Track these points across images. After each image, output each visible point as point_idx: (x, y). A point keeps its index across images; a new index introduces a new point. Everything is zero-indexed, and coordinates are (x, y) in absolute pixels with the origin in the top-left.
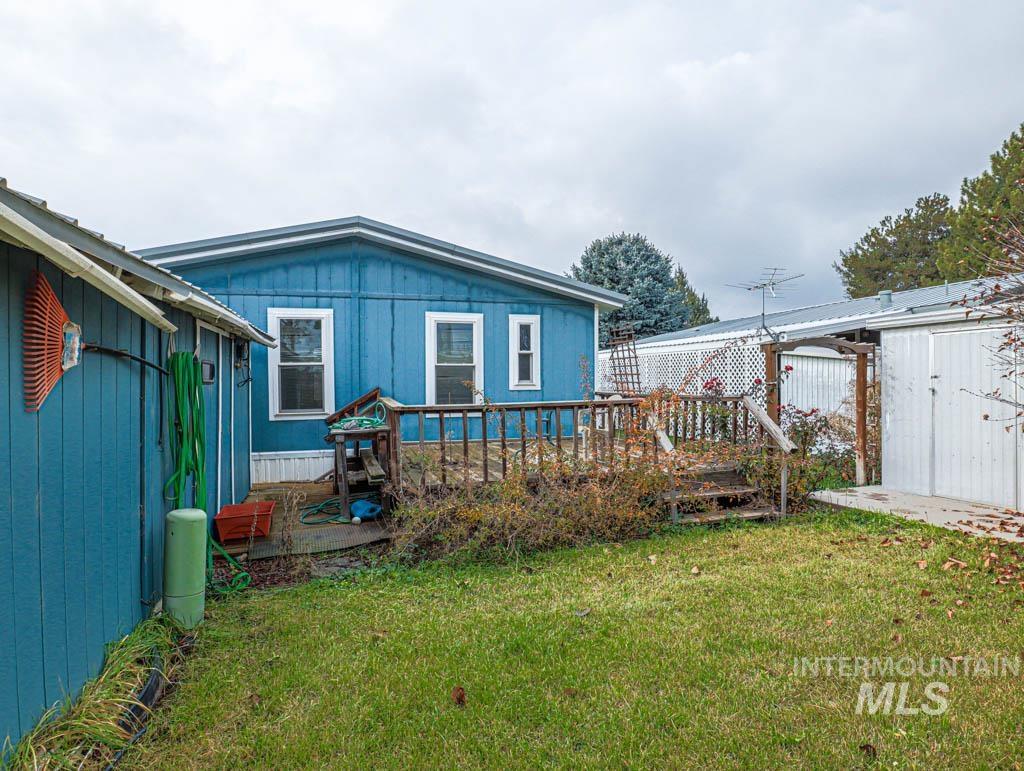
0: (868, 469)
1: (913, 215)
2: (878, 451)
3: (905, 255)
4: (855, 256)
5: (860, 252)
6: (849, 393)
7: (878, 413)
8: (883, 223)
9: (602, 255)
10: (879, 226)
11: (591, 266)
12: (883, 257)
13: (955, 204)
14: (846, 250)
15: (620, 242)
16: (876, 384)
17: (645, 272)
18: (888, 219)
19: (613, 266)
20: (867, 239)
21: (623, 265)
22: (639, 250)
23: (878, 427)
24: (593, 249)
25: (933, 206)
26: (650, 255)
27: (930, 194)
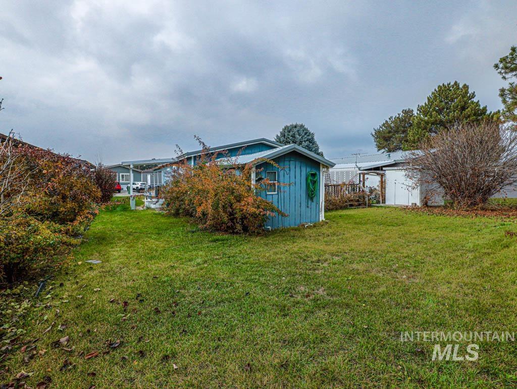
0: (383, 200)
1: (401, 116)
2: (385, 196)
3: (397, 132)
4: (379, 132)
5: (381, 129)
6: (378, 183)
7: (385, 188)
8: (390, 119)
9: (289, 132)
10: (388, 120)
11: (285, 136)
12: (390, 132)
13: (415, 112)
14: (376, 128)
15: (296, 127)
16: (385, 181)
17: (306, 139)
18: (391, 117)
19: (293, 136)
20: (384, 125)
21: (298, 136)
22: (303, 131)
23: (385, 191)
24: (285, 129)
25: (408, 113)
26: (307, 132)
27: (406, 108)
